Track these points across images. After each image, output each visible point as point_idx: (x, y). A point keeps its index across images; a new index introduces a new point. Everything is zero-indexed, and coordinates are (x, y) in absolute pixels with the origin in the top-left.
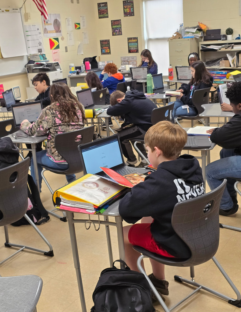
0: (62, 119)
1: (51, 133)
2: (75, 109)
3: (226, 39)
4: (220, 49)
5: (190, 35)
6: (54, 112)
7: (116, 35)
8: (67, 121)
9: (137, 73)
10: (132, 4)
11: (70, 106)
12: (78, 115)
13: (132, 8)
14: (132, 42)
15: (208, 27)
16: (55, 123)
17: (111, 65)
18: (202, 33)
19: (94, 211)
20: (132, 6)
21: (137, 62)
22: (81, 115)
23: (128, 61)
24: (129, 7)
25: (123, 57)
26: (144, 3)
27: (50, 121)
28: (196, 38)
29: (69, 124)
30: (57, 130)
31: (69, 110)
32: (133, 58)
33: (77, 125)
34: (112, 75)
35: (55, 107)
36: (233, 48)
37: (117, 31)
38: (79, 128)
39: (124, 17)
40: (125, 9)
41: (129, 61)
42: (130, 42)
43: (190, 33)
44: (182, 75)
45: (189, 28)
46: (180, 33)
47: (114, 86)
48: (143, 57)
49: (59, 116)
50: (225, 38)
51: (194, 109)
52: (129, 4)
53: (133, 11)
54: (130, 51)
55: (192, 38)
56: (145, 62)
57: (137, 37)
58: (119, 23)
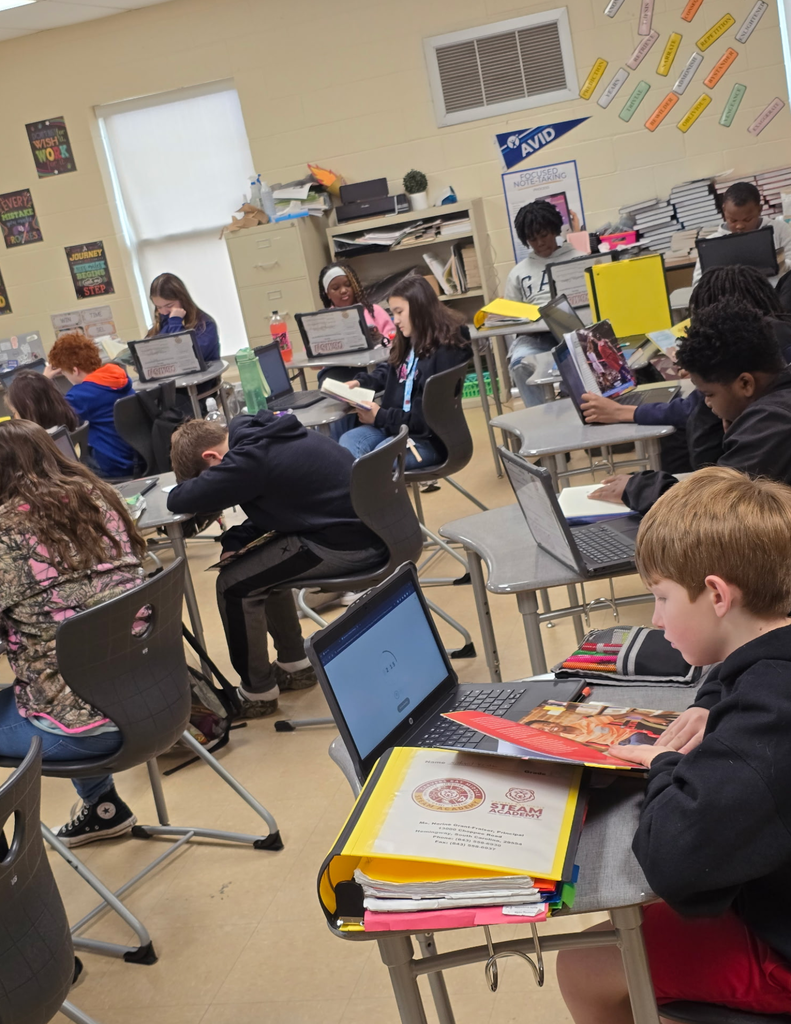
0: (58, 559)
1: (21, 623)
2: (96, 509)
3: (410, 209)
4: (399, 243)
5: (293, 209)
6: (19, 538)
7: (20, 244)
8: (80, 562)
9: (155, 357)
10: (62, 132)
11: (74, 503)
12: (112, 529)
13: (65, 147)
14: (84, 261)
15: (343, 175)
16: (33, 582)
17: (75, 340)
18: (328, 199)
19: (543, 907)
20: (62, 139)
21: (114, 326)
22: (122, 528)
23: (81, 328)
24: (51, 143)
25: (61, 315)
26: (101, 123)
27: (8, 577)
28: (312, 217)
29: (89, 572)
30: (46, 608)
31: (74, 520)
32: (97, 312)
33: (118, 568)
34: (85, 377)
35: (16, 519)
36: (439, 233)
37: (21, 228)
38: (128, 581)
39: (40, 177)
40: (37, 152)
41: (83, 325)
42: (76, 262)
43: (292, 203)
44: (322, 339)
45: (281, 187)
46: (259, 207)
47: (99, 413)
48: (162, 302)
49: (42, 550)
50: (406, 205)
51: (428, 442)
52: (50, 132)
53: (67, 155)
54: (81, 292)
55: (302, 217)
56: (171, 316)
57: (101, 242)
58: (23, 202)
